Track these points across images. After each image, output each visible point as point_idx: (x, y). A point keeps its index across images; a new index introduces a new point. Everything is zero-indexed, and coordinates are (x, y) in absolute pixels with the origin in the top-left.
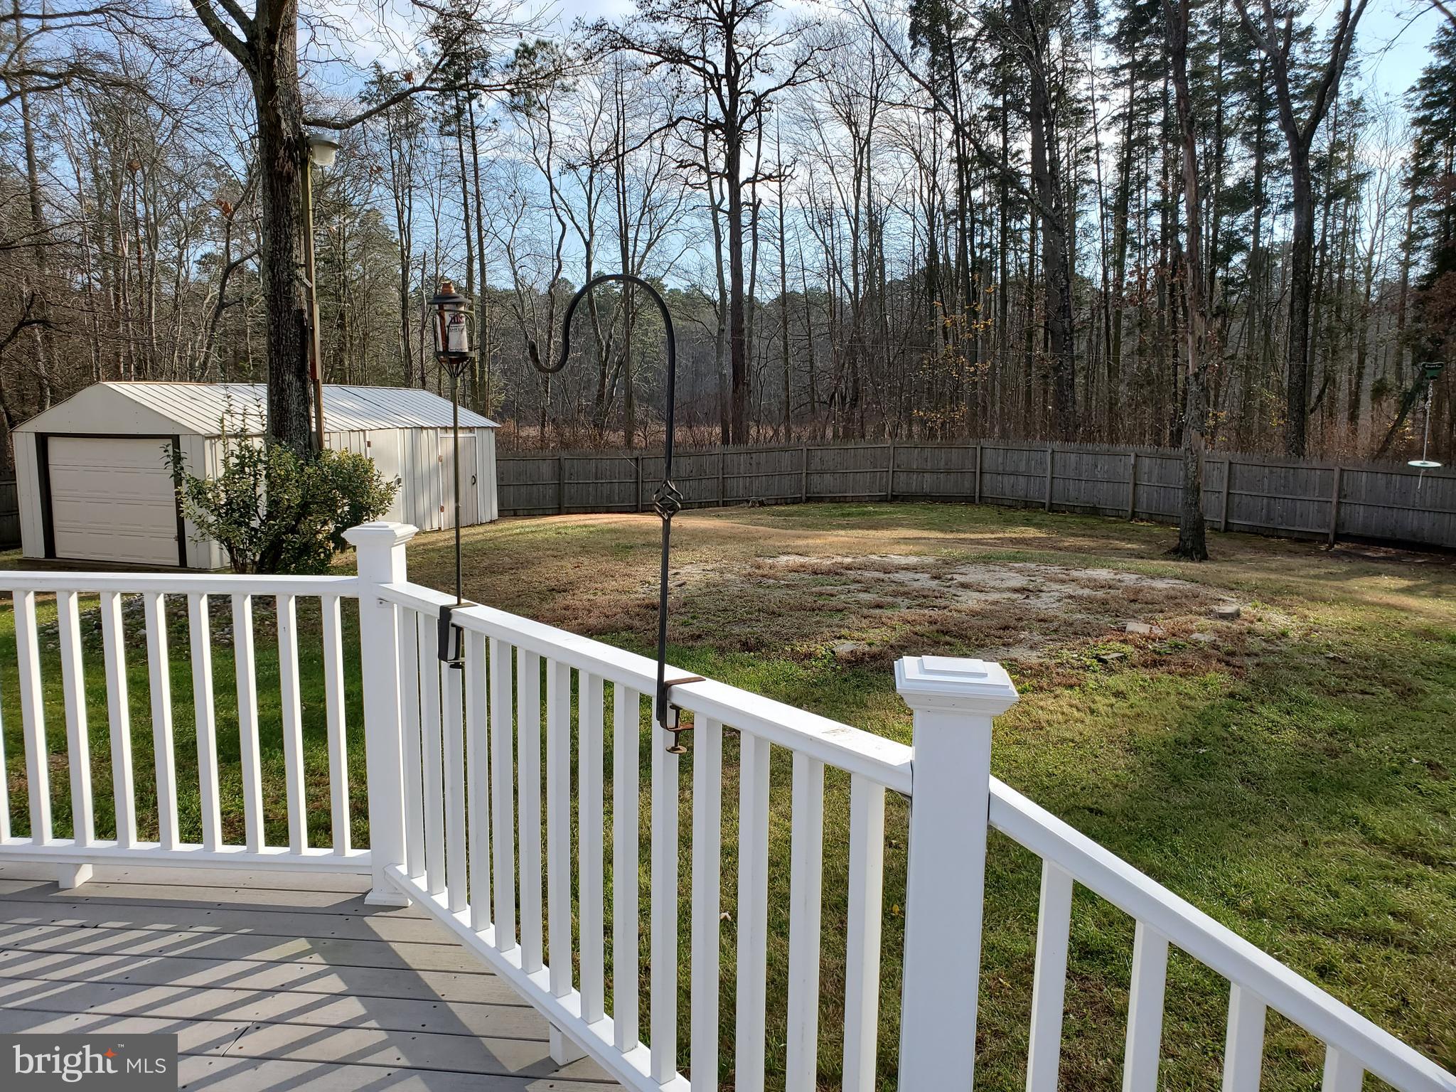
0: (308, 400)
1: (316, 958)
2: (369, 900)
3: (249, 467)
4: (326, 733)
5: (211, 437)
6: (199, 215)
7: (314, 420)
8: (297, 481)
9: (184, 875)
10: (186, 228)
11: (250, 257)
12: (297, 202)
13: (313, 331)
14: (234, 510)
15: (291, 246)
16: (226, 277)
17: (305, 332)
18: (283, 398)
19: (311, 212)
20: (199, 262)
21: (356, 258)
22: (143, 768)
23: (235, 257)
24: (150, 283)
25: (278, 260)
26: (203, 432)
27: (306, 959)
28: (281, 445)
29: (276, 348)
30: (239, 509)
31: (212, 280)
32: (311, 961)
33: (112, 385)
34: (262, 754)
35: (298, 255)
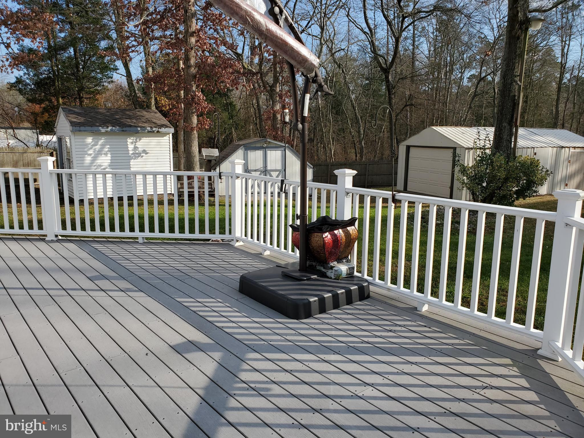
0: (513, 134)
1: (515, 369)
2: (539, 352)
3: (485, 161)
4: (509, 275)
5: (469, 149)
6: (472, 59)
7: (513, 143)
8: (505, 168)
9: (460, 318)
10: (465, 65)
11: (489, 74)
12: (520, 48)
13: (519, 104)
14: (476, 178)
15: (514, 68)
16: (478, 83)
17: (515, 104)
18: (501, 133)
19: (526, 52)
20: (469, 78)
21: (538, 71)
22: (436, 273)
23: (483, 75)
24: (448, 88)
25: (507, 74)
26: (465, 146)
27: (511, 368)
28: (500, 153)
29: (501, 112)
30: (479, 178)
31: (472, 86)
32: (513, 369)
33: (434, 128)
34: (481, 278)
35: (517, 71)
